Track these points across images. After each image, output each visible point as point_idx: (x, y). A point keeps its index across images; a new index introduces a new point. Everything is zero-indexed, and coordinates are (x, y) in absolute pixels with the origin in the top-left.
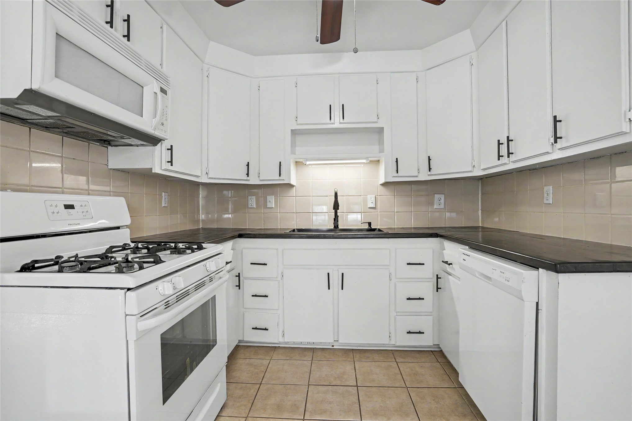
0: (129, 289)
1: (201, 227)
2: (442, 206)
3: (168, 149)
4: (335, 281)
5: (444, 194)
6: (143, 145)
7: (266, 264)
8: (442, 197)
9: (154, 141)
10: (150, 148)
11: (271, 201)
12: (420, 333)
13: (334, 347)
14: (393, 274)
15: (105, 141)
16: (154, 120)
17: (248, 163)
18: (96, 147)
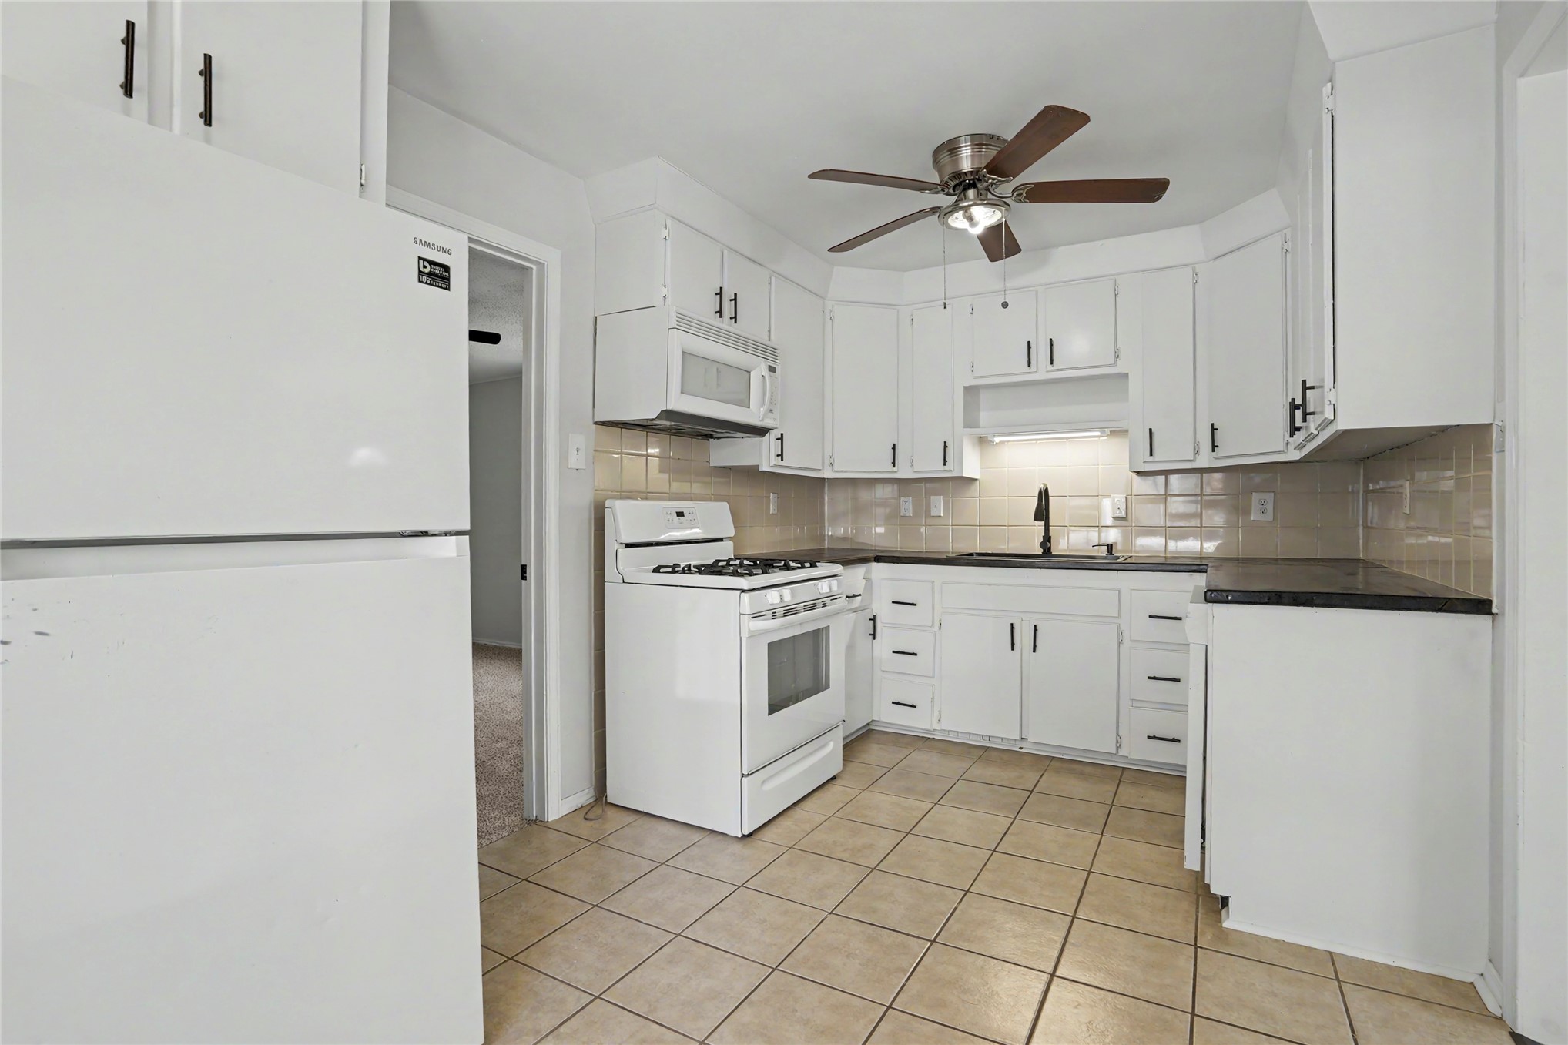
0: (743, 591)
1: (826, 546)
2: (1269, 516)
3: (778, 439)
4: (1024, 638)
5: (1274, 492)
6: (749, 437)
7: (915, 605)
8: (1269, 497)
9: (761, 431)
10: (756, 440)
11: (938, 506)
12: (1173, 740)
14: (1126, 635)
15: (706, 435)
16: (762, 409)
17: (894, 445)
18: (697, 441)
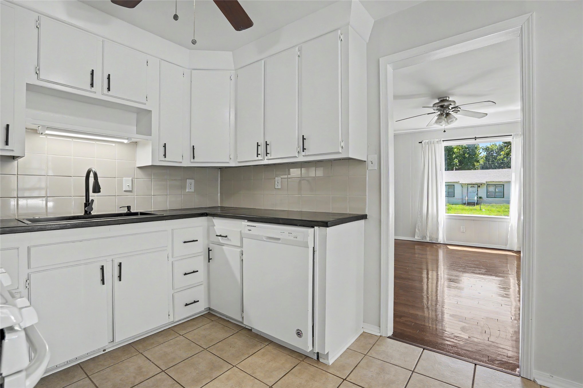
2: (192, 190)
8: (193, 181)
12: (195, 302)
13: (106, 351)
14: (170, 254)
